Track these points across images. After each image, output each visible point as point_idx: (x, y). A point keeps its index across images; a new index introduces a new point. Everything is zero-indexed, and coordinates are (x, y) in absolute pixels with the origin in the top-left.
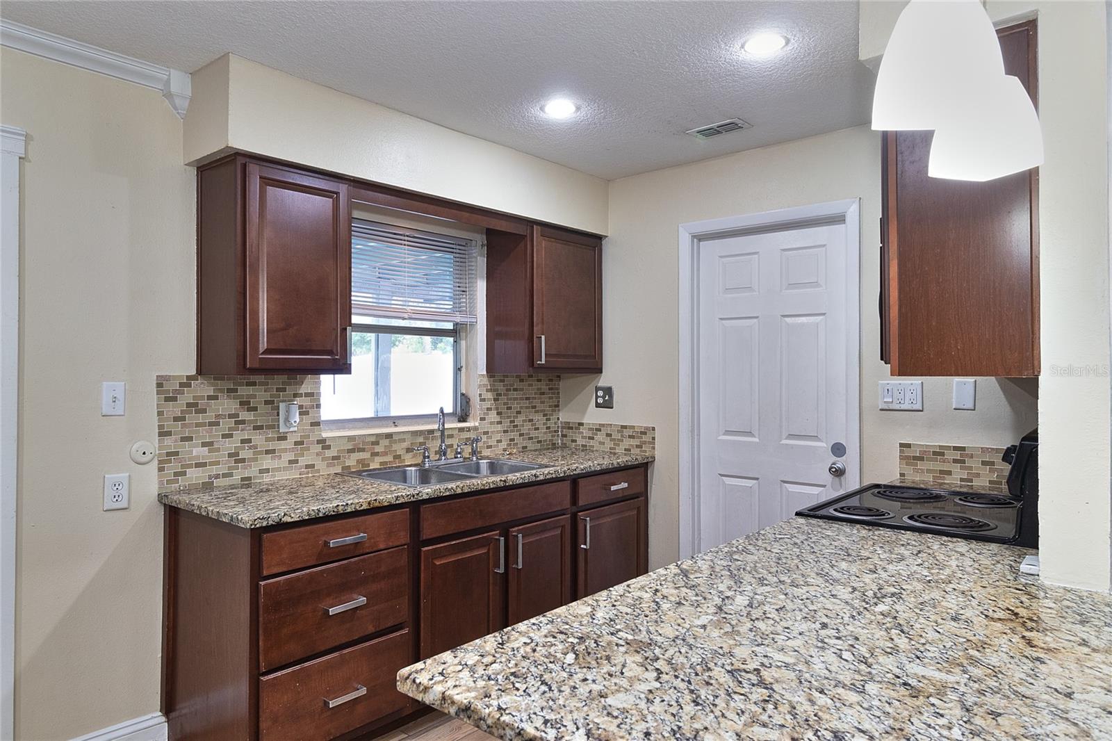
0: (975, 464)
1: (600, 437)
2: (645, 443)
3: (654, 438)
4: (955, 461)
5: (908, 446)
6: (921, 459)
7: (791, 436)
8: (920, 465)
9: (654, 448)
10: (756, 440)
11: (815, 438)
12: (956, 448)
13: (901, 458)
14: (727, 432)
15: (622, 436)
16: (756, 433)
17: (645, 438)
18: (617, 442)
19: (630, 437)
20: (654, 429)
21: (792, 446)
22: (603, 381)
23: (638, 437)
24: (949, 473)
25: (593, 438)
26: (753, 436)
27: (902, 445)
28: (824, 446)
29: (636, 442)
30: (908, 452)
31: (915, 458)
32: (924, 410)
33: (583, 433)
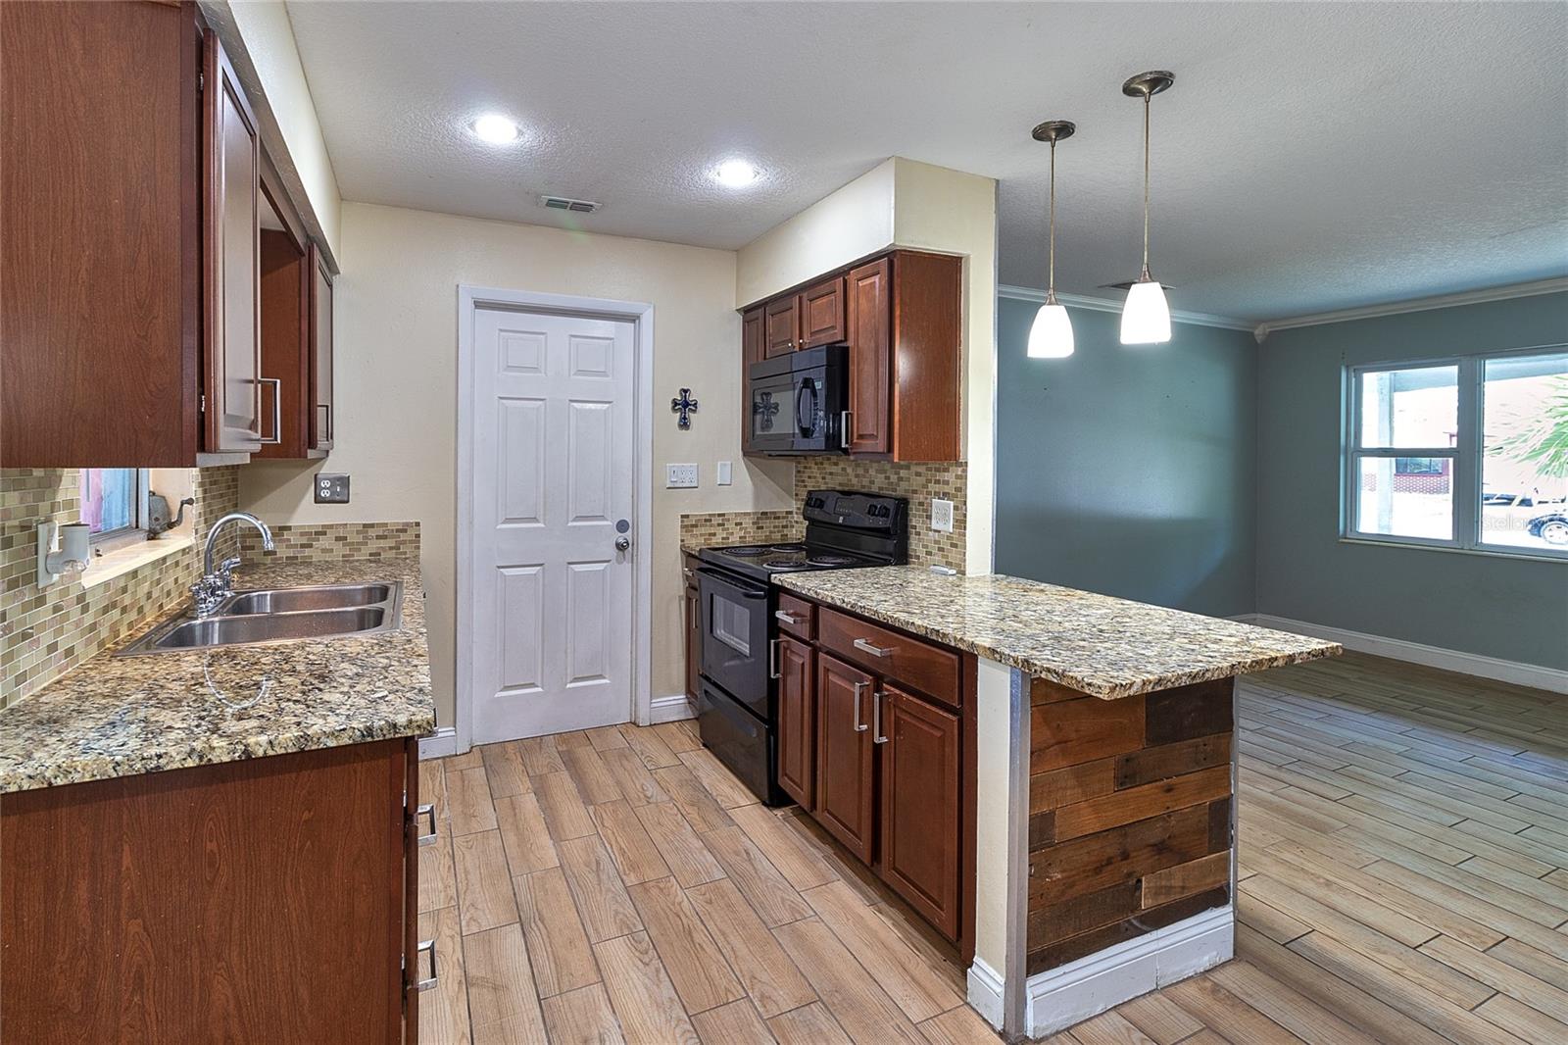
0: (730, 525)
1: (323, 542)
2: (404, 542)
3: (418, 536)
4: (719, 525)
5: (687, 516)
6: (696, 526)
7: (578, 518)
8: (695, 531)
9: (418, 548)
10: (541, 525)
11: (602, 518)
12: (719, 515)
13: (682, 527)
14: (508, 520)
15: (366, 538)
16: (541, 518)
17: (403, 537)
18: (356, 547)
19: (378, 537)
20: (418, 524)
21: (580, 527)
22: (330, 468)
23: (393, 537)
24: (714, 535)
25: (311, 546)
26: (537, 521)
27: (682, 516)
28: (609, 524)
29: (391, 543)
30: (687, 522)
31: (692, 526)
32: (700, 487)
33: (289, 540)
